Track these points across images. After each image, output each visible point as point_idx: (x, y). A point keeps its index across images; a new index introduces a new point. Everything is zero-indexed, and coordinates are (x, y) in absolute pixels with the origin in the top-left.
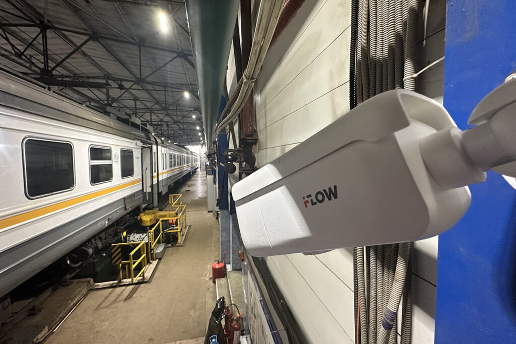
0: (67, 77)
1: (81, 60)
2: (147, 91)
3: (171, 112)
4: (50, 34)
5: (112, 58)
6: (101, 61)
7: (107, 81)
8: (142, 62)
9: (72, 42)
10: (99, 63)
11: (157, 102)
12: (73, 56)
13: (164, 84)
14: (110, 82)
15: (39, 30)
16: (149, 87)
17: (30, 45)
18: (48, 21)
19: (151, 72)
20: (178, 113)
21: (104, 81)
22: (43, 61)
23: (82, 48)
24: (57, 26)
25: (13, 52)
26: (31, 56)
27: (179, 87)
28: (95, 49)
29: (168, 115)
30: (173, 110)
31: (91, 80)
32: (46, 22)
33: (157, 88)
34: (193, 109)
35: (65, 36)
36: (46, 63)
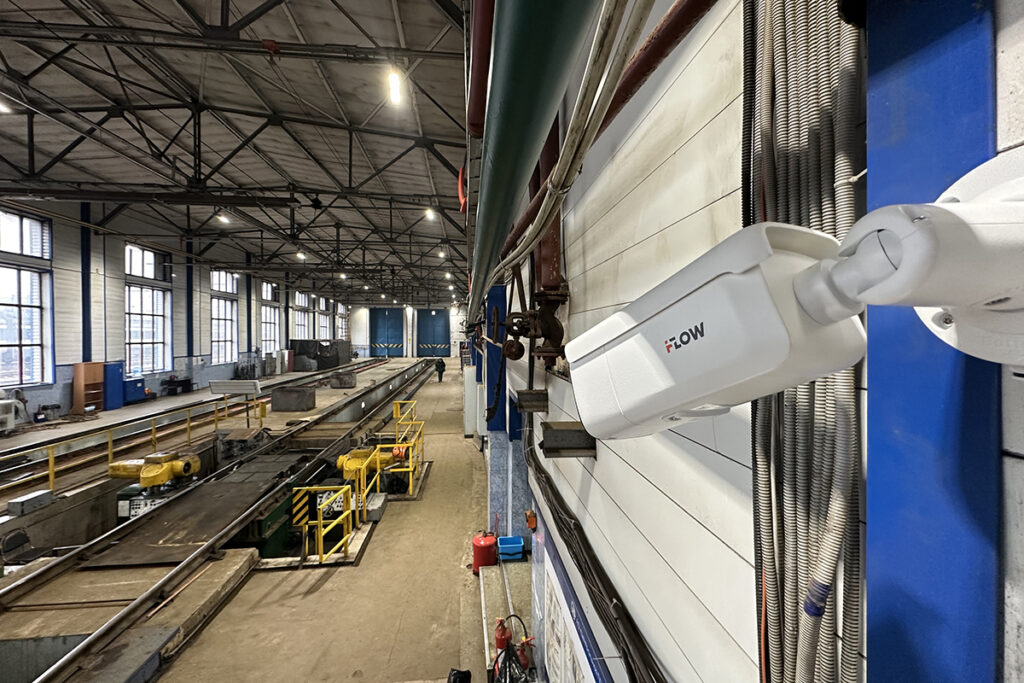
0: (229, 189)
1: (253, 160)
2: (360, 209)
3: (398, 248)
4: (206, 117)
5: (303, 154)
6: (284, 160)
7: (292, 195)
8: (353, 158)
9: (238, 130)
10: (279, 162)
11: (376, 230)
12: (240, 153)
13: (389, 197)
14: (296, 195)
15: (190, 113)
16: (364, 202)
17: (174, 140)
18: (205, 98)
19: (367, 176)
20: (413, 249)
21: (287, 195)
22: (192, 165)
23: (254, 140)
24: (217, 105)
25: (149, 151)
26: (175, 157)
27: (417, 201)
28: (275, 141)
29: (394, 252)
30: (404, 244)
31: (268, 194)
32: (201, 99)
33: (378, 204)
34: (439, 241)
35: (228, 121)
36: (197, 168)
